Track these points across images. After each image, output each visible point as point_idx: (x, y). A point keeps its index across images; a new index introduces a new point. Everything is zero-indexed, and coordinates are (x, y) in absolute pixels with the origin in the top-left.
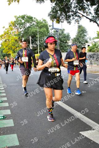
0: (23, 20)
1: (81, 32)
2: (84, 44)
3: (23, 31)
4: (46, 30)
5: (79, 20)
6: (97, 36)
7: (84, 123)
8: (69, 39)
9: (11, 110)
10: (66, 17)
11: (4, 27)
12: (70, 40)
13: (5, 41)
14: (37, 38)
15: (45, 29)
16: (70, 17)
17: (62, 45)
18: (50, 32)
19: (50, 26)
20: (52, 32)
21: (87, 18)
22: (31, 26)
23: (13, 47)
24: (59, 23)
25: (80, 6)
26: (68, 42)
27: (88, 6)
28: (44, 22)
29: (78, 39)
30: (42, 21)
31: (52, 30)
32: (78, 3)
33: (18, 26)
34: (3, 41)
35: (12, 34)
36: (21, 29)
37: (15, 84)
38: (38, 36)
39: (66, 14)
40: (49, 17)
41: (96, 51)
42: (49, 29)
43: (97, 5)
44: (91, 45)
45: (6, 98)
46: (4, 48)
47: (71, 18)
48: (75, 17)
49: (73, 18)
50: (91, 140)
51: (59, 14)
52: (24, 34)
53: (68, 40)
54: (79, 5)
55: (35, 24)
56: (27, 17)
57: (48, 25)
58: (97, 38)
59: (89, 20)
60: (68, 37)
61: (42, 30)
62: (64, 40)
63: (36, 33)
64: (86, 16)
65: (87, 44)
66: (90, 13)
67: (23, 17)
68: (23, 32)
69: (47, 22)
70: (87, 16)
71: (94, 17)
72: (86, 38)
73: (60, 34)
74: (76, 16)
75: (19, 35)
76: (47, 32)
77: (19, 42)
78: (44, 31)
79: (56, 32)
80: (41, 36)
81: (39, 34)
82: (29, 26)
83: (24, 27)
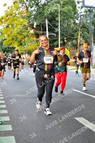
3: (34, 10)
4: (72, 9)
9: (15, 137)
11: (5, 5)
13: (7, 27)
14: (58, 21)
15: (70, 8)
18: (79, 12)
19: (78, 3)
20: (81, 11)
22: (48, 3)
23: (19, 37)
31: (82, 8)
33: (28, 3)
34: (3, 26)
35: (17, 15)
36: (31, 8)
37: (23, 95)
38: (59, 19)
42: (77, 8)
45: (8, 117)
46: (6, 37)
52: (36, 16)
57: (76, 2)
61: (65, 9)
63: (56, 14)
68: (34, 13)
73: (94, 15)
75: (29, 17)
76: (73, 13)
77: (29, 28)
78: (68, 11)
79: (88, 13)
80: (64, 20)
81: (61, 15)
82: (45, 3)
83: (37, 4)
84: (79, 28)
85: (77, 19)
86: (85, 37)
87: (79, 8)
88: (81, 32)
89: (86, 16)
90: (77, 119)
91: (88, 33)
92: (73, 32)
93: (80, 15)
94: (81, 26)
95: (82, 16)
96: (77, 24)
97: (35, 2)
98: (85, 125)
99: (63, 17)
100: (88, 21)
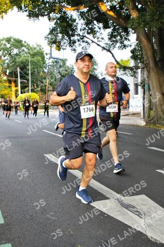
0: (9, 43)
3: (7, 59)
4: (41, 59)
5: (87, 47)
7: (95, 190)
10: (70, 43)
14: (29, 70)
15: (39, 58)
16: (74, 42)
18: (47, 63)
19: (47, 54)
20: (49, 62)
21: (98, 45)
22: (20, 52)
24: (59, 50)
25: (90, 29)
27: (100, 28)
28: (38, 49)
30: (35, 46)
31: (50, 59)
32: (87, 24)
36: (4, 57)
38: (30, 67)
39: (70, 38)
40: (47, 41)
42: (45, 59)
43: (112, 28)
47: (77, 44)
48: (81, 43)
49: (80, 45)
50: (105, 214)
51: (60, 38)
54: (88, 27)
55: (26, 50)
56: (14, 40)
57: (44, 53)
59: (101, 48)
60: (72, 71)
61: (35, 59)
63: (27, 63)
64: (96, 42)
66: (103, 39)
67: (8, 40)
68: (7, 61)
69: (43, 48)
70: (98, 43)
71: (106, 44)
72: (96, 72)
73: (60, 66)
74: (83, 42)
76: (42, 63)
77: (2, 75)
78: (38, 61)
79: (55, 63)
80: (34, 68)
81: (32, 64)
82: (17, 53)
83: (10, 54)
84: (48, 76)
85: (46, 69)
86: (53, 84)
87: (47, 59)
88: (49, 80)
89: (53, 66)
93: (48, 65)
95: (50, 66)
96: (45, 72)
97: (8, 52)
99: (33, 66)
100: (55, 71)
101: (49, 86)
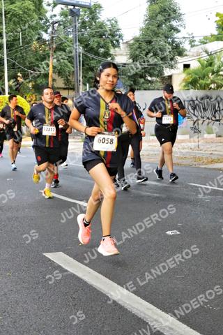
1: (160, 18)
2: (172, 59)
4: (32, 7)
6: (216, 33)
8: (117, 41)
12: (121, 45)
15: (29, 4)
17: (93, 63)
18: (48, 15)
20: (54, 13)
26: (112, 51)
29: (149, 42)
31: (54, 6)
38: (3, 29)
41: (212, 86)
42: (44, 5)
44: (195, 65)
53: (114, 46)
58: (218, 39)
60: (113, 36)
61: (16, 7)
62: (99, 46)
65: (181, 61)
72: (178, 37)
73: (84, 22)
76: (36, 16)
78: (24, 12)
79: (70, 17)
81: (9, 21)
84: (51, 52)
85: (46, 31)
86: (65, 72)
87: (49, 5)
88: (55, 60)
89: (64, 25)
90: (48, 255)
91: (71, 62)
92: (37, 60)
93: (51, 21)
94: (54, 46)
95: (57, 25)
96: (45, 41)
98: (66, 268)
99: (12, 26)
100: (71, 36)
101: (56, 76)
